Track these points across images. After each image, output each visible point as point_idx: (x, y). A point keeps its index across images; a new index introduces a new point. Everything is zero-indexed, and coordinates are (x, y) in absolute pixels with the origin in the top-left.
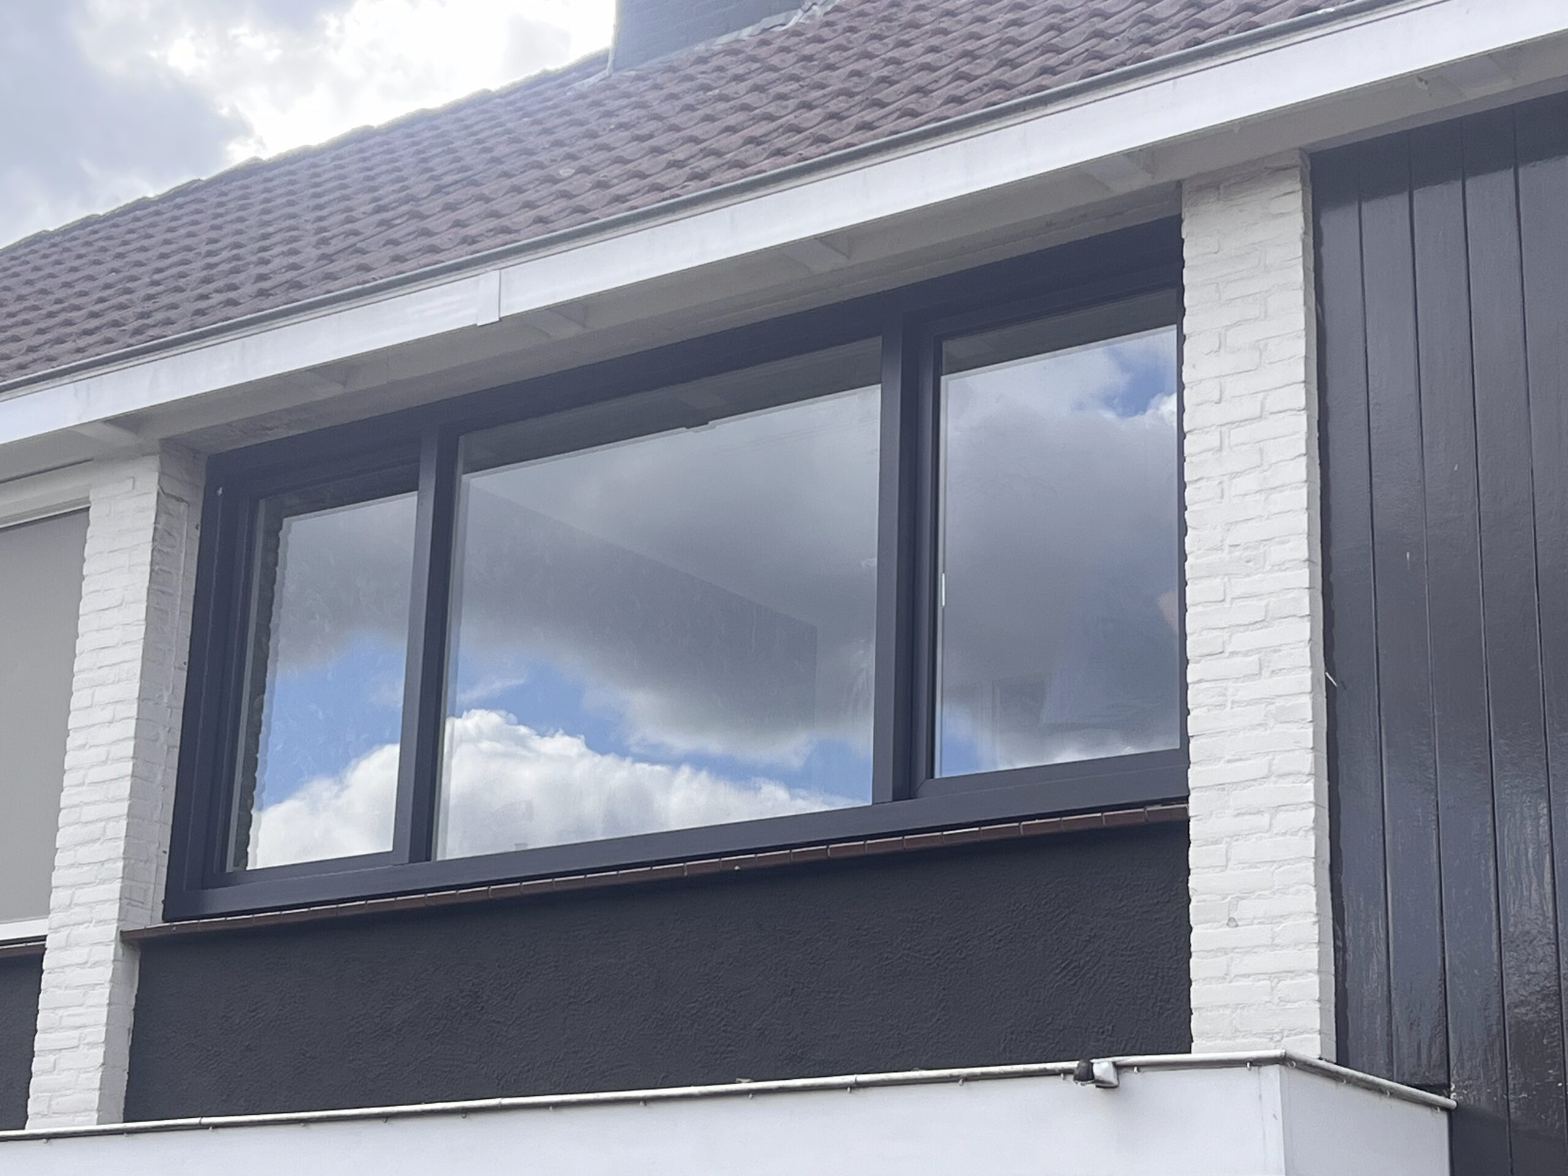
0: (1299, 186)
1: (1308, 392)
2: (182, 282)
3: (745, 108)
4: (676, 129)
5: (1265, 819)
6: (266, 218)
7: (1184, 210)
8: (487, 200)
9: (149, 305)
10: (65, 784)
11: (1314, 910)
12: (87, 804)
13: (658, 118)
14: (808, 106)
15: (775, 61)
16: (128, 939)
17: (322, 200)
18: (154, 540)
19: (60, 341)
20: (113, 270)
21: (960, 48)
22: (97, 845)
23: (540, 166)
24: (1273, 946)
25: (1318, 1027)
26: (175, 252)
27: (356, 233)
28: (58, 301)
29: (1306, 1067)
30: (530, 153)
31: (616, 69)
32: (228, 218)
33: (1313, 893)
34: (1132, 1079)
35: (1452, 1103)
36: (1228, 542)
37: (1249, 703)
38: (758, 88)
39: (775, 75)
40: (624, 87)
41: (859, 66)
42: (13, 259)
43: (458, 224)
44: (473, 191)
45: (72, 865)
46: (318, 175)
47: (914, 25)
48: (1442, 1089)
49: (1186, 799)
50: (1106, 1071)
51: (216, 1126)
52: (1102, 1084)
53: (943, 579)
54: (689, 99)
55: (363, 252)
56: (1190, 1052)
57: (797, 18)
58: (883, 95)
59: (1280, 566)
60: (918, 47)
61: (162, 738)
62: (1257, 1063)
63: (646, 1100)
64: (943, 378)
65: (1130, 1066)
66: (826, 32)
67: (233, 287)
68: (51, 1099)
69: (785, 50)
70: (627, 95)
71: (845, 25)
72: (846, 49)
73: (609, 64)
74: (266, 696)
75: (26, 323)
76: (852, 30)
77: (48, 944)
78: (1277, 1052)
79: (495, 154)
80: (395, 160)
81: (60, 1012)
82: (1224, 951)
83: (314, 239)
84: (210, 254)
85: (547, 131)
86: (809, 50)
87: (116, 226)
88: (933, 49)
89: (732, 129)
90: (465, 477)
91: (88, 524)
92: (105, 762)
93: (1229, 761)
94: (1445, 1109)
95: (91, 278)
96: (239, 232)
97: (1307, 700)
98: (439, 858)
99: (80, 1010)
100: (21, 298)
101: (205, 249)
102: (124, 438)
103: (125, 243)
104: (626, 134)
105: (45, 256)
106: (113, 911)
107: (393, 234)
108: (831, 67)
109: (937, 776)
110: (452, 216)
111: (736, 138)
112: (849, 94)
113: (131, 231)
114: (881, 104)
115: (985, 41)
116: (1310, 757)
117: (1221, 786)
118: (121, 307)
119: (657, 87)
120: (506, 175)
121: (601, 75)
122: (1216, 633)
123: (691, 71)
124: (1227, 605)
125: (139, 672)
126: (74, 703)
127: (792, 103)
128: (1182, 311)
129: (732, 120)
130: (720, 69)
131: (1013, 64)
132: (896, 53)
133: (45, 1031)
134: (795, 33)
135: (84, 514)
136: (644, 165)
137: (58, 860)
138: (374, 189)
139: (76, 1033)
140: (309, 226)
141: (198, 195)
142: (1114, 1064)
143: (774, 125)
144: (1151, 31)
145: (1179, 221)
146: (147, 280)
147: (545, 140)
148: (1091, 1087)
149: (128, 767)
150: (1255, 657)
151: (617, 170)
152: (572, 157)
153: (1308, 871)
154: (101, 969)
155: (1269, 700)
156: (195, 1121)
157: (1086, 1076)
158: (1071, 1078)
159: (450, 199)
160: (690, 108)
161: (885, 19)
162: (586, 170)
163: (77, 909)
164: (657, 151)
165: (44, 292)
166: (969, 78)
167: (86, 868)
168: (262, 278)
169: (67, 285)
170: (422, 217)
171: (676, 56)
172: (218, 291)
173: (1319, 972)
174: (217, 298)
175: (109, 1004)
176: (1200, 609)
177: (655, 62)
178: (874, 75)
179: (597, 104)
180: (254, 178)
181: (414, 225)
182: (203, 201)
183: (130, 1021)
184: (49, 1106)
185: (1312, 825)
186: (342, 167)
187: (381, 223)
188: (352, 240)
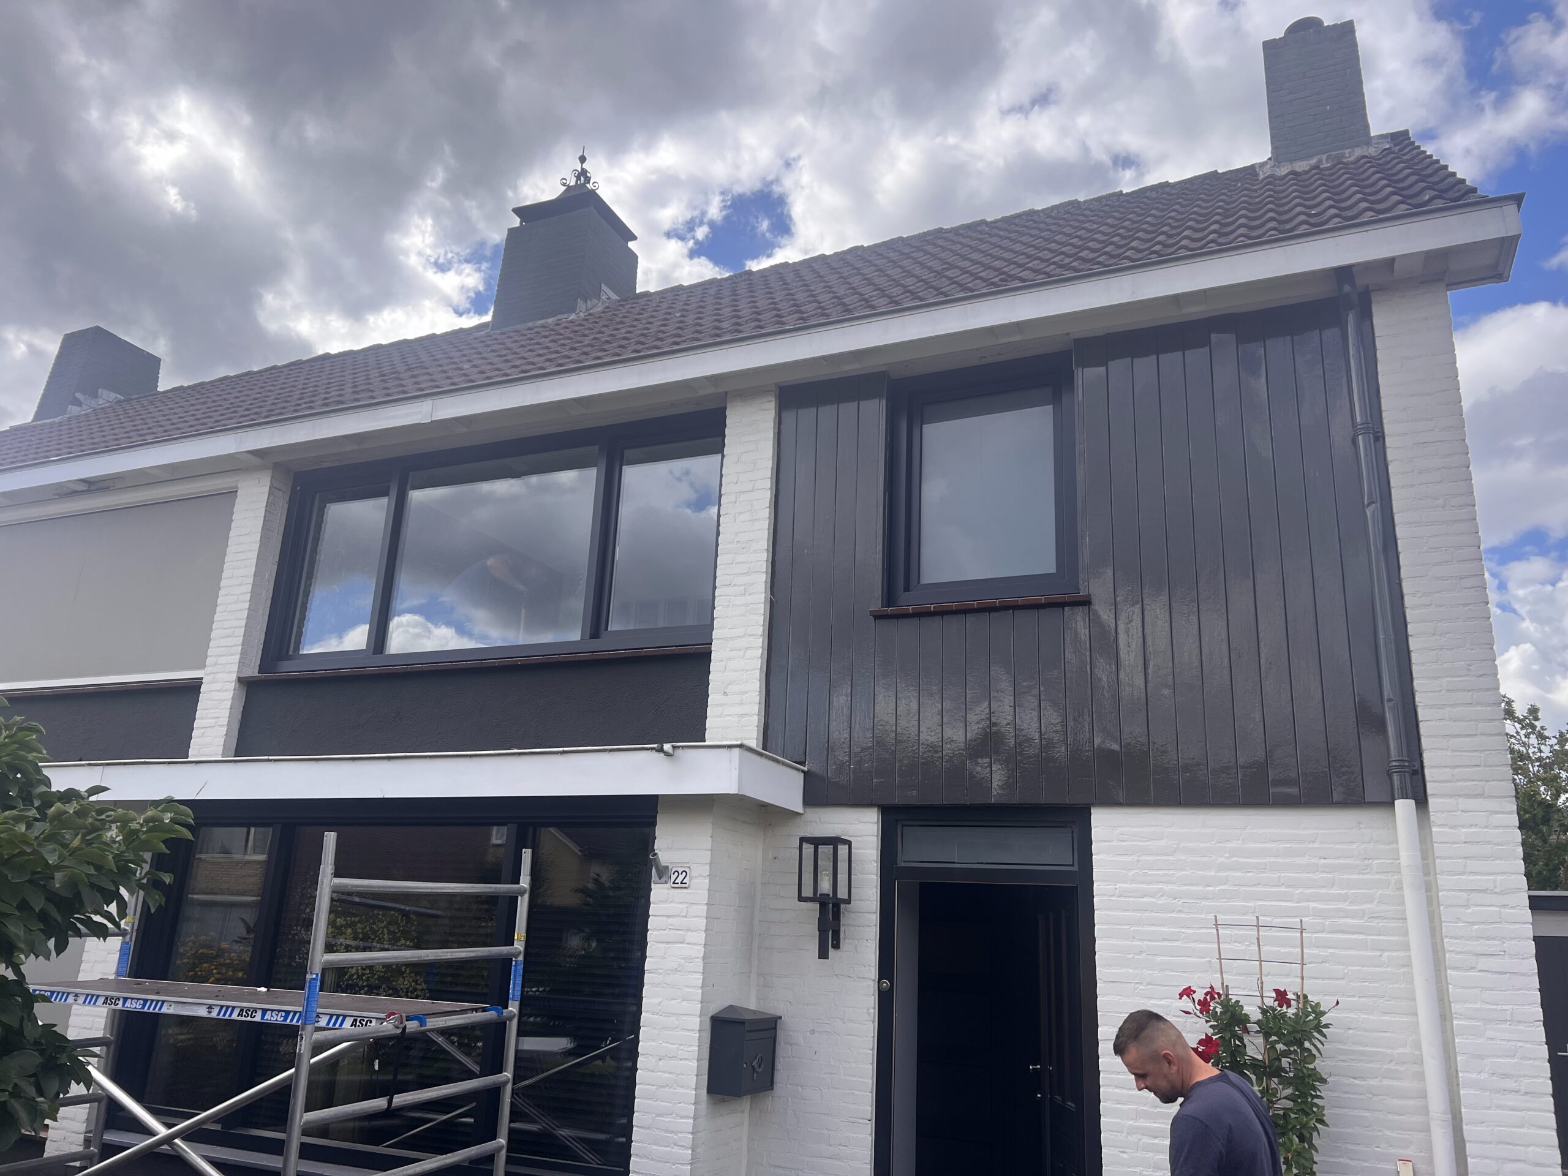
0: (774, 399)
1: (771, 482)
2: (289, 399)
3: (548, 348)
4: (516, 353)
5: (742, 653)
6: (330, 376)
7: (728, 404)
8: (430, 375)
9: (273, 407)
10: (217, 611)
11: (758, 689)
12: (226, 620)
13: (509, 349)
14: (574, 349)
15: (562, 331)
16: (241, 680)
17: (356, 371)
18: (266, 506)
19: (230, 419)
20: (259, 393)
21: (640, 332)
22: (230, 639)
23: (455, 363)
24: (741, 704)
25: (756, 737)
26: (287, 387)
27: (370, 384)
28: (231, 404)
29: (750, 750)
30: (451, 358)
31: (493, 329)
32: (313, 376)
33: (758, 683)
34: (679, 752)
35: (806, 769)
36: (735, 540)
37: (739, 606)
38: (553, 341)
39: (561, 337)
40: (495, 336)
41: (598, 336)
42: (212, 386)
43: (416, 383)
44: (424, 371)
45: (218, 647)
46: (355, 361)
47: (621, 323)
48: (803, 763)
49: (711, 644)
50: (669, 748)
51: (275, 760)
52: (667, 754)
53: (617, 549)
54: (523, 343)
55: (372, 391)
56: (705, 741)
57: (573, 317)
58: (606, 347)
59: (755, 552)
60: (623, 331)
61: (264, 594)
62: (730, 747)
63: (471, 756)
64: (624, 467)
65: (679, 747)
66: (585, 323)
67: (313, 402)
68: (200, 749)
69: (566, 328)
70: (496, 339)
71: (592, 320)
72: (592, 329)
73: (490, 327)
74: (313, 580)
75: (215, 411)
76: (596, 322)
77: (203, 681)
78: (739, 743)
79: (436, 357)
80: (391, 358)
81: (207, 711)
82: (722, 705)
83: (351, 385)
84: (303, 389)
85: (460, 351)
86: (576, 328)
87: (262, 376)
88: (629, 332)
89: (540, 355)
90: (410, 492)
91: (236, 497)
92: (236, 603)
93: (730, 629)
94: (803, 771)
95: (248, 395)
96: (318, 381)
97: (762, 606)
98: (386, 653)
99: (217, 710)
100: (214, 401)
101: (301, 387)
102: (256, 461)
103: (266, 383)
104: (495, 354)
105: (228, 386)
106: (235, 668)
107: (386, 385)
108: (586, 336)
109: (609, 629)
110: (414, 380)
111: (542, 359)
112: (592, 346)
113: (268, 378)
114: (605, 350)
115: (651, 331)
116: (761, 629)
117: (725, 639)
118: (261, 407)
119: (509, 337)
120: (440, 366)
121: (486, 331)
122: (729, 577)
123: (525, 332)
124: (733, 565)
125: (255, 563)
126: (224, 575)
127: (568, 347)
128: (724, 445)
129: (541, 352)
130: (537, 332)
131: (661, 340)
132: (613, 332)
133: (199, 719)
134: (571, 322)
135: (234, 493)
136: (501, 366)
137: (211, 644)
138: (380, 368)
139: (214, 720)
140: (349, 381)
141: (301, 366)
142: (672, 746)
143: (559, 355)
144: (719, 332)
145: (725, 408)
146: (274, 397)
147: (458, 354)
148: (662, 755)
149: (247, 605)
150: (742, 588)
151: (489, 367)
152: (469, 361)
153: (757, 674)
154: (228, 693)
155: (747, 605)
156: (266, 757)
157: (661, 750)
158: (654, 751)
159: (414, 373)
160: (523, 346)
161: (610, 320)
162: (475, 366)
163: (218, 666)
164: (507, 361)
165: (225, 399)
166: (642, 343)
167: (224, 649)
168: (326, 399)
169: (237, 397)
170: (401, 379)
171: (518, 327)
172: (305, 403)
173: (758, 715)
174: (304, 406)
175: (231, 709)
176: (723, 566)
177: (510, 328)
178: (603, 339)
179: (482, 342)
180: (327, 361)
181: (396, 382)
182: (302, 368)
183: (240, 717)
184: (199, 752)
185: (760, 656)
186: (367, 359)
187: (382, 381)
188: (368, 386)
